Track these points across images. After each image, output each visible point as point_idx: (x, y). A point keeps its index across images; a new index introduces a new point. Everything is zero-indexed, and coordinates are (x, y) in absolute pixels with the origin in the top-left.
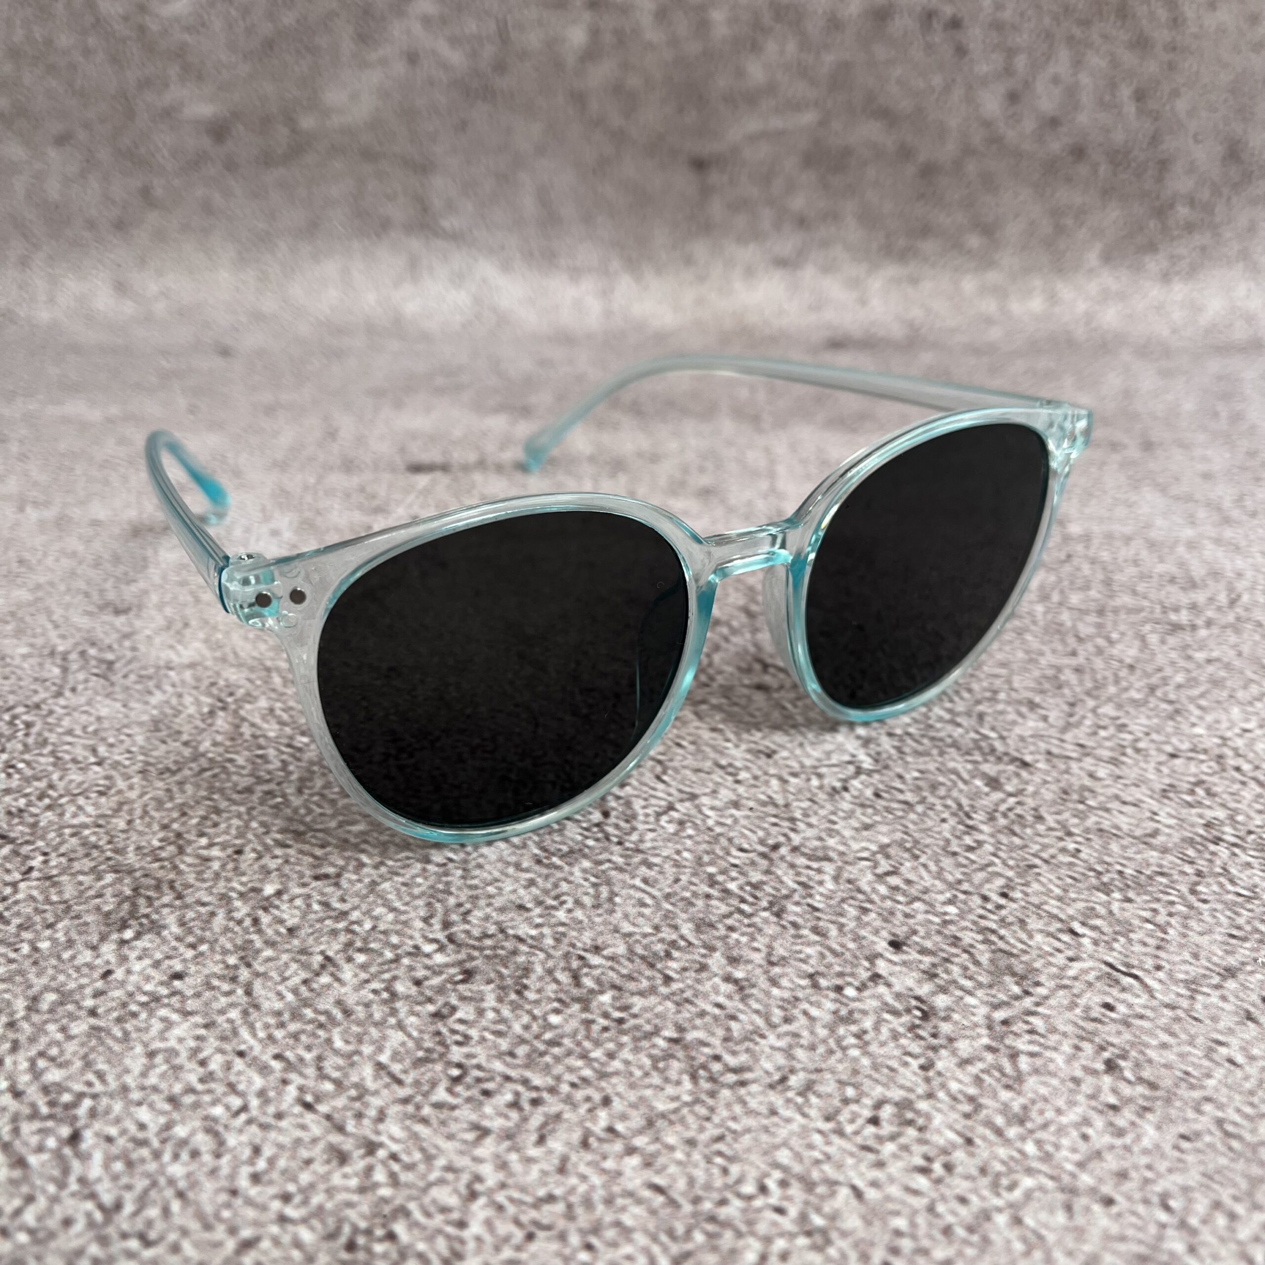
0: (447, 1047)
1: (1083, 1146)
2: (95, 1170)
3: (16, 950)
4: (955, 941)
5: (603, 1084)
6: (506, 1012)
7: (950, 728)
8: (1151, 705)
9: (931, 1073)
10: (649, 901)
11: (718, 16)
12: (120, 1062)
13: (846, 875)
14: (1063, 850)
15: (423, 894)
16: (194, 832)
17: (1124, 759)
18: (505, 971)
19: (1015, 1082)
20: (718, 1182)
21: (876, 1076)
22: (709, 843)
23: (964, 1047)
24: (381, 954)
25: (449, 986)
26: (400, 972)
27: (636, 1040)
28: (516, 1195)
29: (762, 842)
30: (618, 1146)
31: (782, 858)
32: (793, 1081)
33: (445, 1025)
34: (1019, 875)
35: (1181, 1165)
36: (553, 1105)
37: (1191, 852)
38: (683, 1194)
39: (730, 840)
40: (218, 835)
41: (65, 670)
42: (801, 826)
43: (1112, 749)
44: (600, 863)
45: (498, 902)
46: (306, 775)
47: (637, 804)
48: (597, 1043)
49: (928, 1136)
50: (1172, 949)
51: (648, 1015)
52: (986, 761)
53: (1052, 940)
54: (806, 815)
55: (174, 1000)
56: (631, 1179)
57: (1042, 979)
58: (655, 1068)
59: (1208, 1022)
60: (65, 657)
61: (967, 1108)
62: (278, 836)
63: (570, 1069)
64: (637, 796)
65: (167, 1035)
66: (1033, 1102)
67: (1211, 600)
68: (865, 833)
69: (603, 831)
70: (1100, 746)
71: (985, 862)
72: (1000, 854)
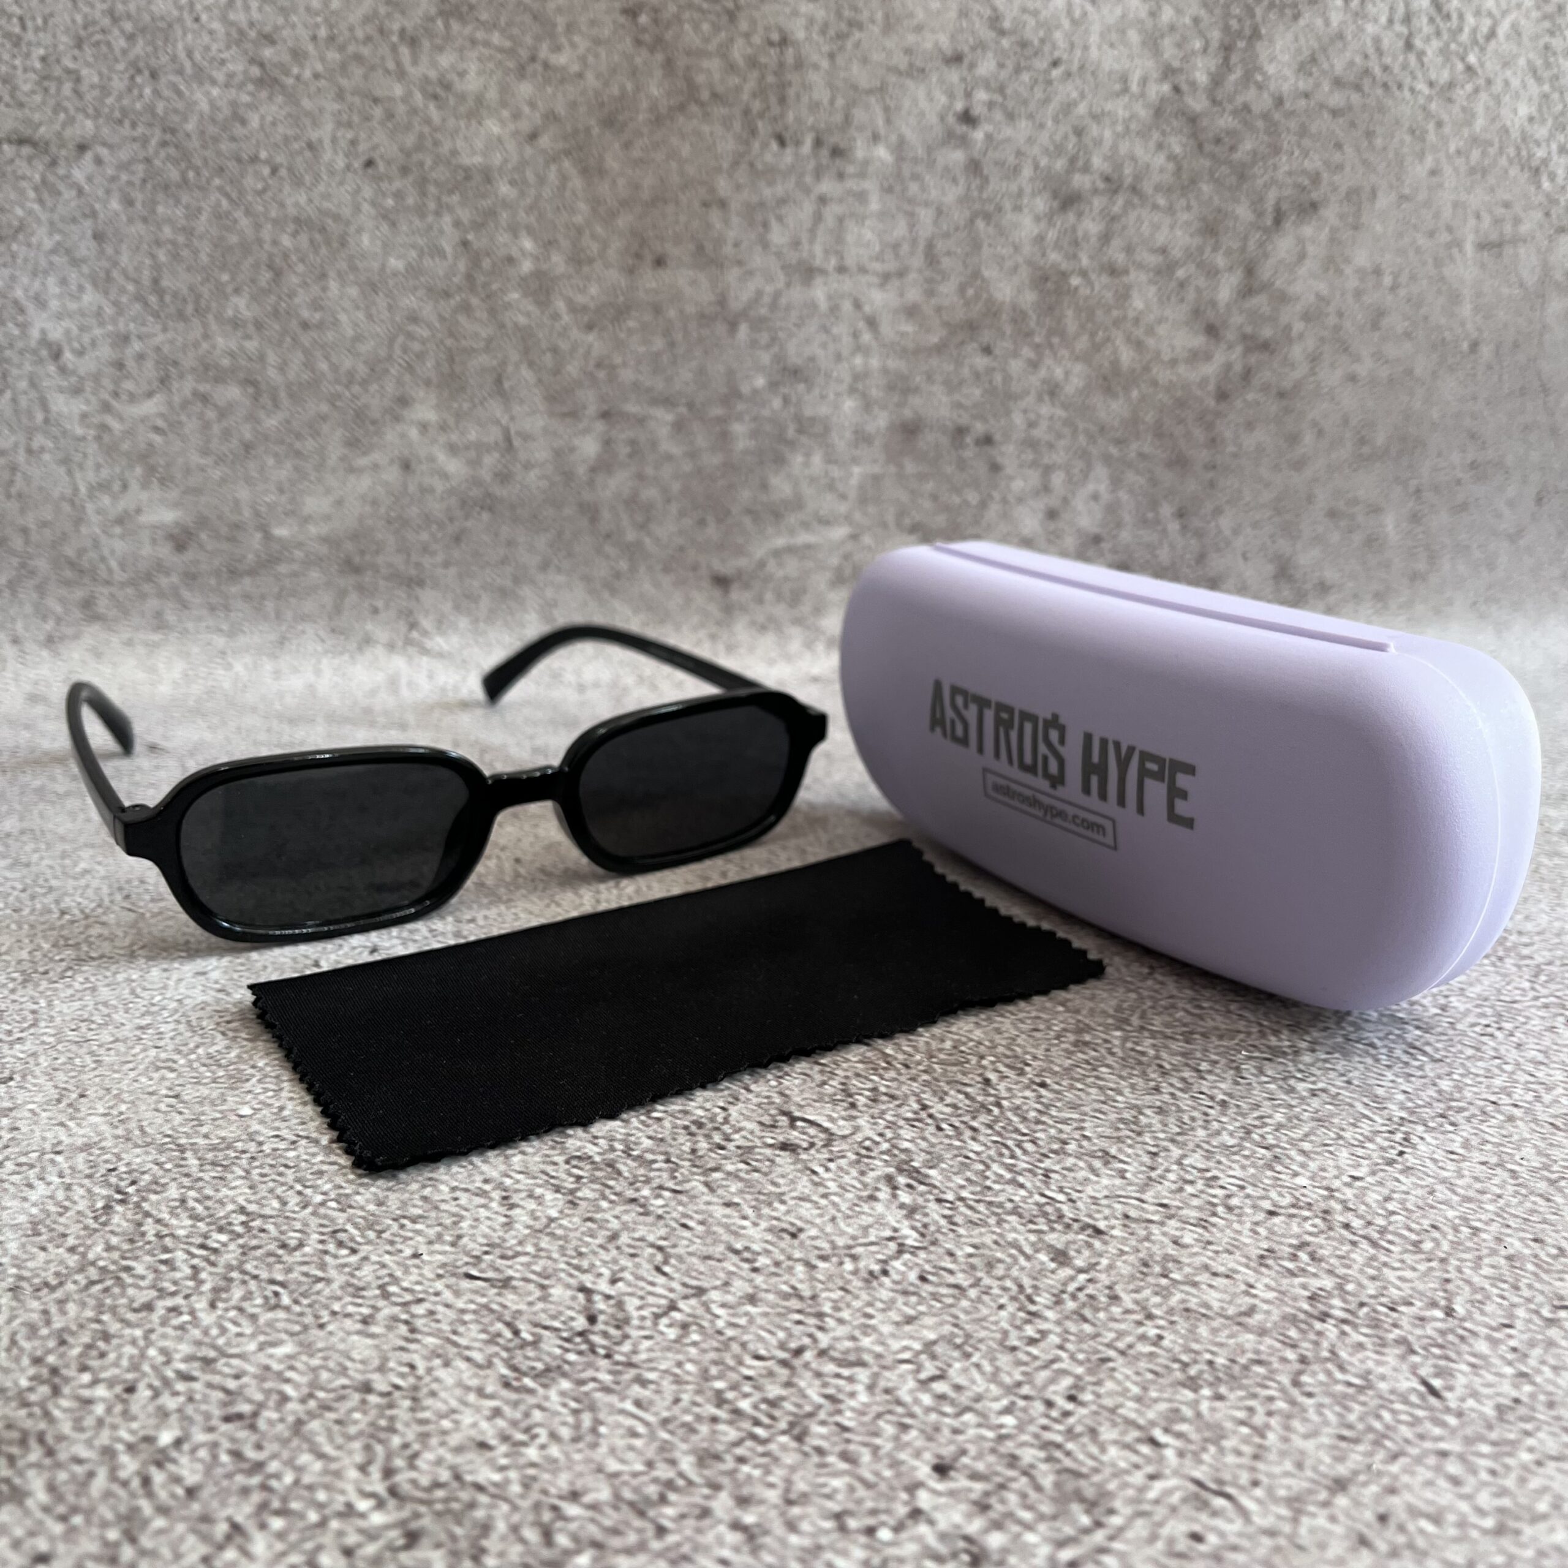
4: (1013, 1460)
10: (640, 1429)
13: (882, 1384)
14: (1143, 1338)
15: (360, 1433)
16: (74, 1366)
17: (1215, 1219)
18: (458, 1531)
22: (717, 1350)
24: (303, 1517)
25: (387, 1554)
26: (327, 1539)
29: (782, 1346)
31: (806, 1365)
34: (1090, 1372)
37: (1293, 1333)
39: (744, 1345)
40: (104, 1369)
42: (830, 1322)
43: (1201, 1208)
45: (454, 1440)
46: (222, 1283)
47: (632, 1304)
50: (1272, 1458)
52: (1053, 1230)
53: (1128, 1453)
54: (837, 1309)
57: (1117, 1504)
59: (1313, 1549)
62: (182, 1366)
64: (631, 1294)
68: (907, 1328)
69: (587, 1341)
71: (1050, 1357)
72: (1068, 1346)
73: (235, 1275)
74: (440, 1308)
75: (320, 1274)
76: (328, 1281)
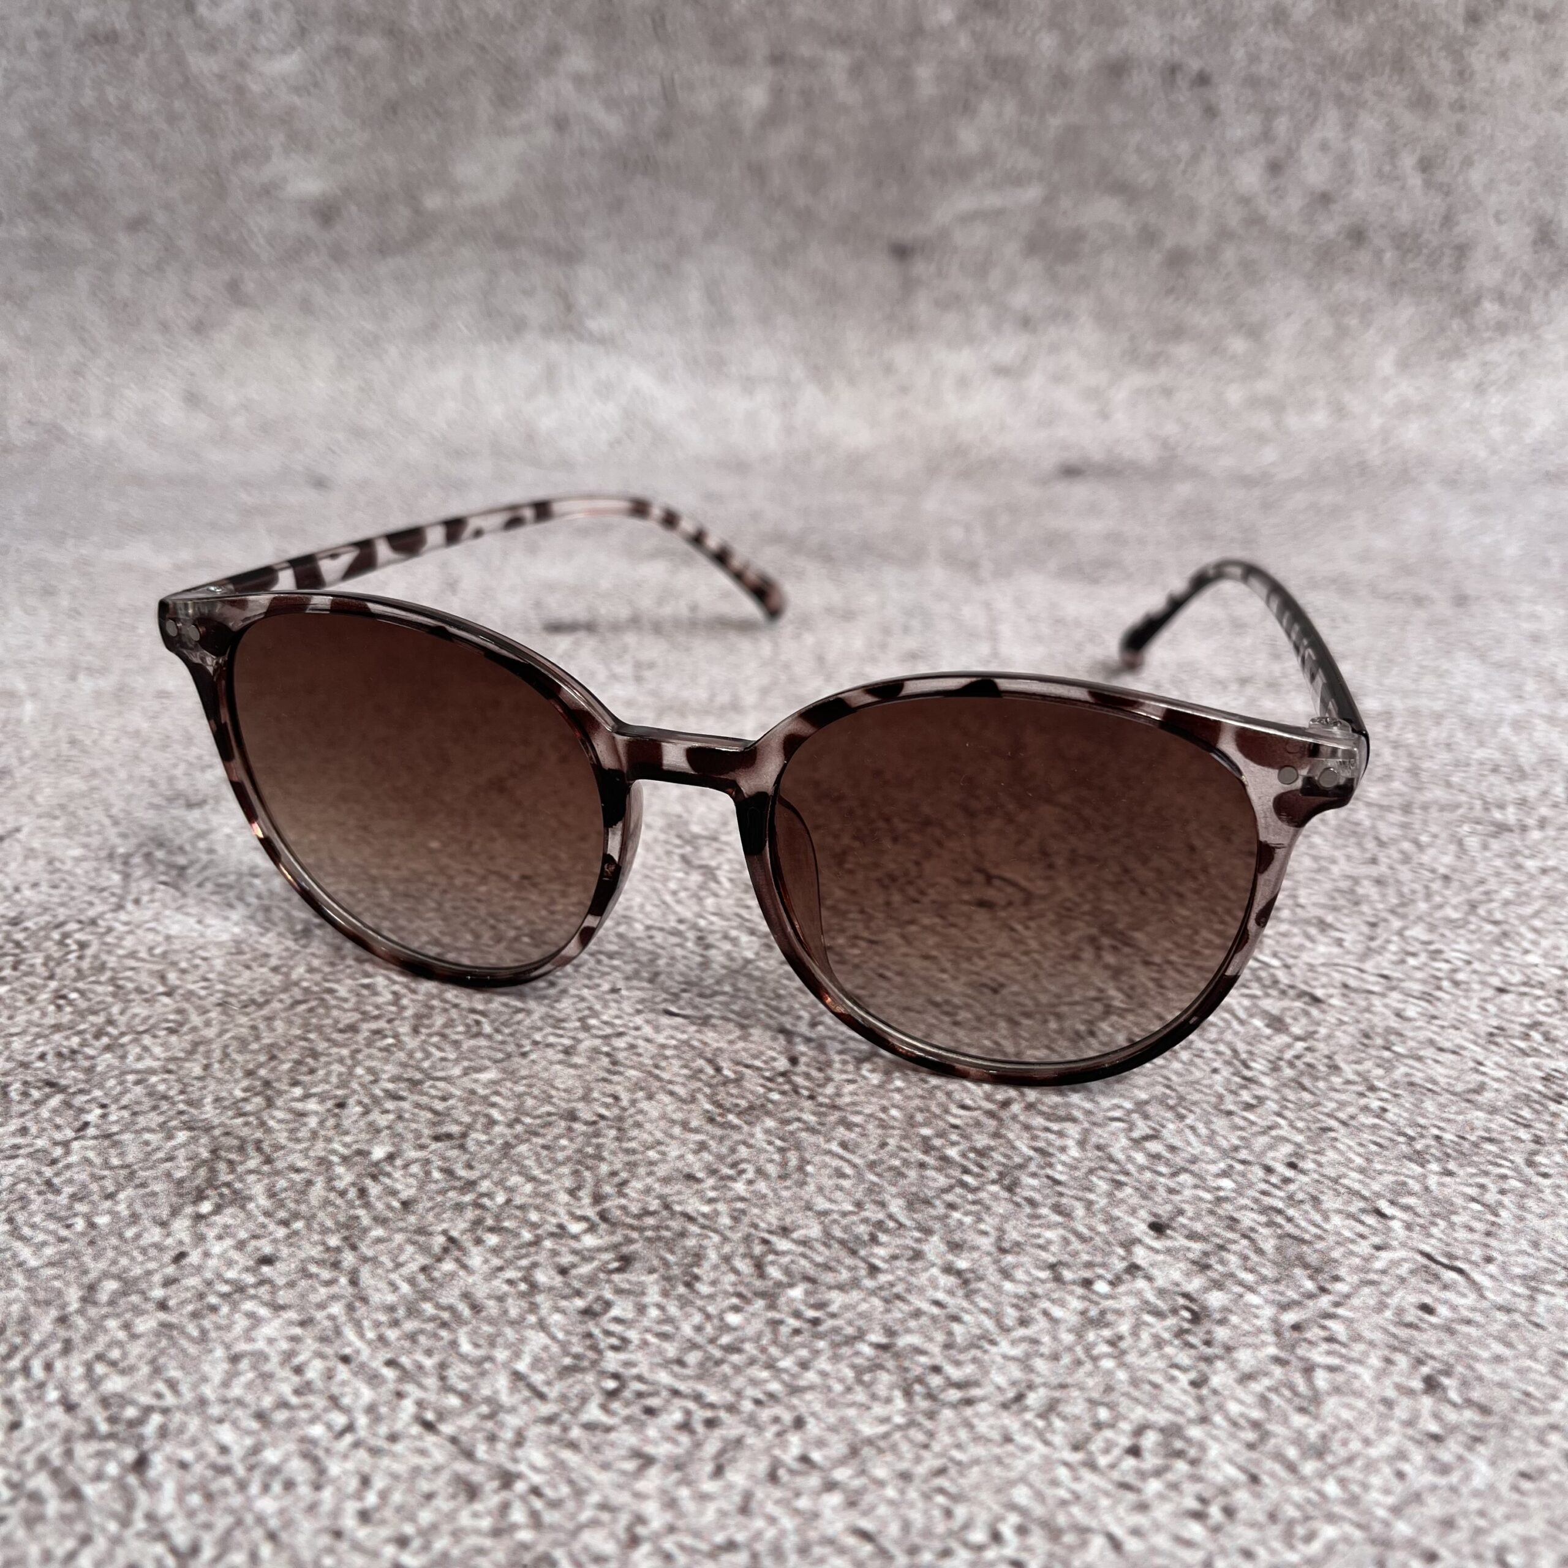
0: (600, 1352)
1: (1398, 1487)
2: (166, 1504)
3: (68, 1227)
4: (1232, 1223)
5: (795, 1401)
6: (673, 1310)
8: (1472, 927)
9: (1204, 1391)
10: (848, 1170)
11: (924, 73)
12: (197, 1369)
13: (1094, 1140)
14: (1366, 1109)
15: (568, 1159)
16: (286, 1081)
17: (1439, 994)
18: (670, 1258)
19: (1310, 1405)
20: (940, 1528)
21: (1136, 1393)
22: (922, 1097)
23: (1245, 1358)
24: (517, 1235)
25: (602, 1276)
26: (542, 1258)
27: (835, 1345)
28: (688, 1541)
29: (988, 1097)
30: (814, 1481)
31: (1014, 1118)
32: (1033, 1399)
33: (597, 1325)
34: (1311, 1140)
35: (1520, 1511)
36: (732, 1427)
37: (1526, 1113)
38: (897, 1542)
39: (949, 1094)
40: (315, 1084)
41: (126, 876)
43: (1424, 982)
44: (788, 1122)
45: (662, 1170)
46: (425, 1011)
47: (833, 1048)
48: (787, 1350)
49: (1202, 1471)
50: (1505, 1236)
51: (849, 1315)
52: (1267, 995)
53: (1353, 1223)
55: (263, 1291)
56: (830, 1523)
57: (1342, 1272)
58: (859, 1381)
59: (1552, 1329)
60: (126, 860)
61: (1250, 1436)
62: (390, 1086)
63: (754, 1382)
64: (833, 1038)
65: (254, 1334)
66: (1334, 1430)
67: (1545, 793)
68: (1117, 1086)
69: (790, 1082)
70: (1410, 978)
71: (1265, 1123)
72: (1287, 1113)
73: (435, 1003)
74: (641, 1042)
75: (519, 1003)
76: (528, 1012)
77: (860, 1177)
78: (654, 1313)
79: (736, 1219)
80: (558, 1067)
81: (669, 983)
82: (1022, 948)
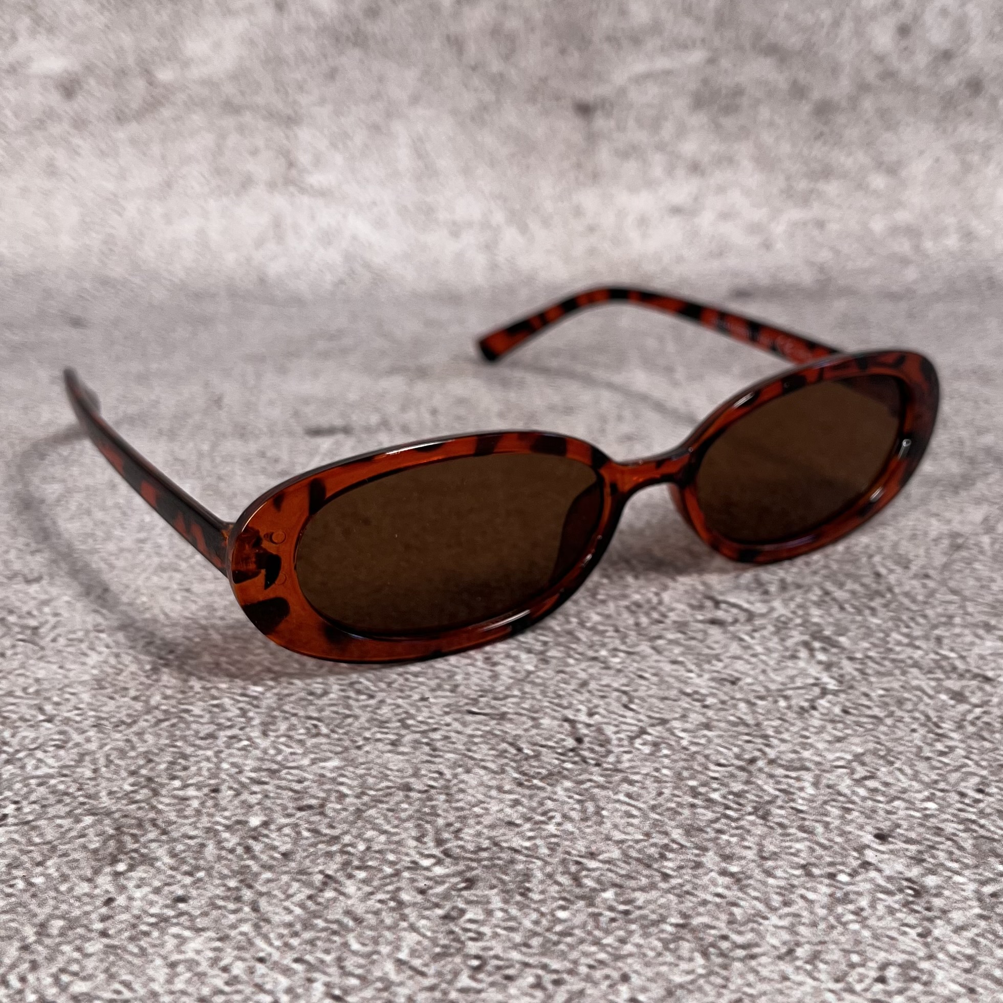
0: (462, 943)
3: (11, 886)
4: (938, 831)
5: (620, 964)
6: (514, 911)
7: (909, 651)
9: (929, 940)
10: (635, 812)
12: (143, 974)
13: (825, 781)
15: (411, 817)
16: (165, 776)
18: (504, 877)
21: (878, 944)
22: (686, 760)
23: (957, 917)
24: (381, 870)
25: (453, 893)
26: (403, 884)
27: (643, 927)
29: (738, 757)
31: (760, 770)
32: (800, 952)
33: (456, 925)
34: (993, 773)
39: (707, 757)
40: (190, 777)
42: (775, 742)
44: (582, 782)
45: (487, 821)
46: (270, 720)
47: (609, 730)
48: (608, 932)
49: (933, 988)
51: (652, 907)
52: (949, 678)
54: (778, 732)
58: (666, 948)
61: (967, 965)
62: (253, 775)
63: (586, 954)
64: (607, 723)
65: (183, 948)
68: (838, 745)
69: (579, 755)
71: (958, 763)
72: (973, 756)
73: (277, 713)
74: (453, 734)
75: (347, 712)
76: (356, 717)
77: (645, 817)
78: (500, 914)
79: (553, 848)
80: (389, 755)
81: (467, 692)
82: (751, 652)
